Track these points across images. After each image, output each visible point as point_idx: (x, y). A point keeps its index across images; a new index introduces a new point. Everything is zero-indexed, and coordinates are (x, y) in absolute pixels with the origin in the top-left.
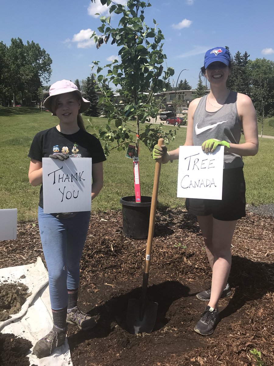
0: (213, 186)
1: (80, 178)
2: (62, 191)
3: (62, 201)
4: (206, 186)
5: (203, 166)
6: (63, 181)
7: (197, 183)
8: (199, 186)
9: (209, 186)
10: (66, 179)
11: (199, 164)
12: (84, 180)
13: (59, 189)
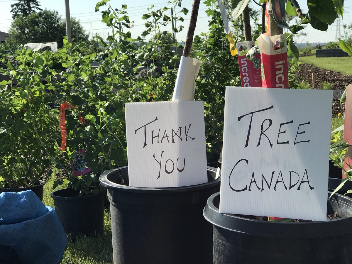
0: (305, 186)
1: (186, 136)
2: (158, 158)
3: (159, 177)
4: (288, 187)
5: (283, 138)
6: (160, 141)
7: (268, 179)
8: (272, 187)
9: (296, 187)
10: (163, 137)
11: (272, 133)
12: (193, 139)
13: (154, 156)
